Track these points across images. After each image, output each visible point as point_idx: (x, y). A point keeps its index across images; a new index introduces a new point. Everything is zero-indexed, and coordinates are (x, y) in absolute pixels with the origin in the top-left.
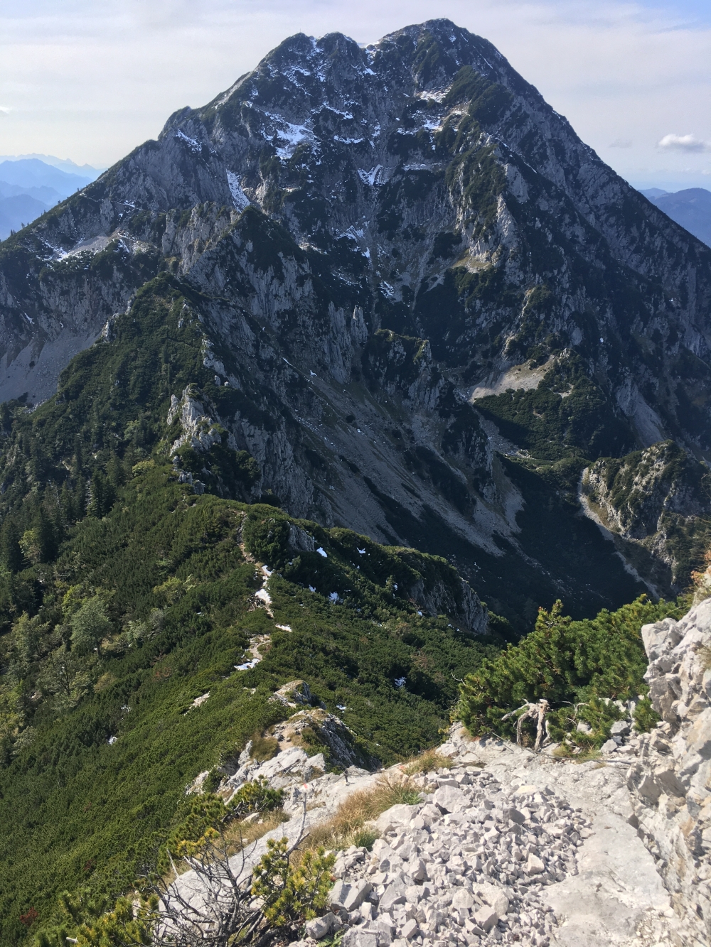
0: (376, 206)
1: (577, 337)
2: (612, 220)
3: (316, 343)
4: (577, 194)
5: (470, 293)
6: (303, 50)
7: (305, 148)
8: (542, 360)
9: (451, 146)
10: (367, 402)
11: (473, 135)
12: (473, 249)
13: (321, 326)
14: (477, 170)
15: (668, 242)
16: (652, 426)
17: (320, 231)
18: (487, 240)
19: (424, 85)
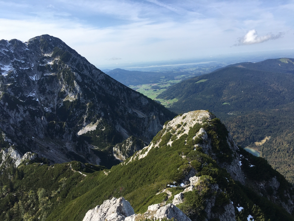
0: (37, 86)
1: (103, 114)
2: (104, 83)
3: (33, 128)
4: (93, 77)
5: (72, 107)
6: (5, 44)
7: (12, 72)
8: (95, 122)
9: (57, 68)
10: (51, 142)
11: (63, 65)
12: (70, 95)
13: (34, 123)
14: (66, 74)
15: (118, 87)
16: (126, 134)
17: (21, 96)
18: (73, 92)
19: (45, 52)
